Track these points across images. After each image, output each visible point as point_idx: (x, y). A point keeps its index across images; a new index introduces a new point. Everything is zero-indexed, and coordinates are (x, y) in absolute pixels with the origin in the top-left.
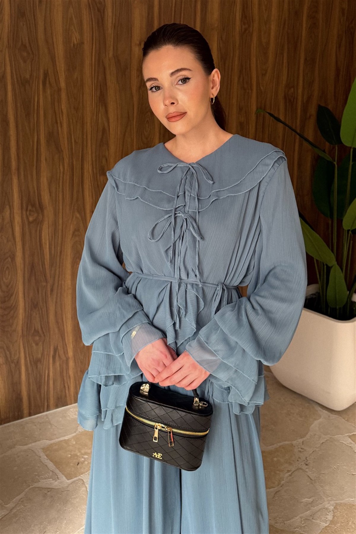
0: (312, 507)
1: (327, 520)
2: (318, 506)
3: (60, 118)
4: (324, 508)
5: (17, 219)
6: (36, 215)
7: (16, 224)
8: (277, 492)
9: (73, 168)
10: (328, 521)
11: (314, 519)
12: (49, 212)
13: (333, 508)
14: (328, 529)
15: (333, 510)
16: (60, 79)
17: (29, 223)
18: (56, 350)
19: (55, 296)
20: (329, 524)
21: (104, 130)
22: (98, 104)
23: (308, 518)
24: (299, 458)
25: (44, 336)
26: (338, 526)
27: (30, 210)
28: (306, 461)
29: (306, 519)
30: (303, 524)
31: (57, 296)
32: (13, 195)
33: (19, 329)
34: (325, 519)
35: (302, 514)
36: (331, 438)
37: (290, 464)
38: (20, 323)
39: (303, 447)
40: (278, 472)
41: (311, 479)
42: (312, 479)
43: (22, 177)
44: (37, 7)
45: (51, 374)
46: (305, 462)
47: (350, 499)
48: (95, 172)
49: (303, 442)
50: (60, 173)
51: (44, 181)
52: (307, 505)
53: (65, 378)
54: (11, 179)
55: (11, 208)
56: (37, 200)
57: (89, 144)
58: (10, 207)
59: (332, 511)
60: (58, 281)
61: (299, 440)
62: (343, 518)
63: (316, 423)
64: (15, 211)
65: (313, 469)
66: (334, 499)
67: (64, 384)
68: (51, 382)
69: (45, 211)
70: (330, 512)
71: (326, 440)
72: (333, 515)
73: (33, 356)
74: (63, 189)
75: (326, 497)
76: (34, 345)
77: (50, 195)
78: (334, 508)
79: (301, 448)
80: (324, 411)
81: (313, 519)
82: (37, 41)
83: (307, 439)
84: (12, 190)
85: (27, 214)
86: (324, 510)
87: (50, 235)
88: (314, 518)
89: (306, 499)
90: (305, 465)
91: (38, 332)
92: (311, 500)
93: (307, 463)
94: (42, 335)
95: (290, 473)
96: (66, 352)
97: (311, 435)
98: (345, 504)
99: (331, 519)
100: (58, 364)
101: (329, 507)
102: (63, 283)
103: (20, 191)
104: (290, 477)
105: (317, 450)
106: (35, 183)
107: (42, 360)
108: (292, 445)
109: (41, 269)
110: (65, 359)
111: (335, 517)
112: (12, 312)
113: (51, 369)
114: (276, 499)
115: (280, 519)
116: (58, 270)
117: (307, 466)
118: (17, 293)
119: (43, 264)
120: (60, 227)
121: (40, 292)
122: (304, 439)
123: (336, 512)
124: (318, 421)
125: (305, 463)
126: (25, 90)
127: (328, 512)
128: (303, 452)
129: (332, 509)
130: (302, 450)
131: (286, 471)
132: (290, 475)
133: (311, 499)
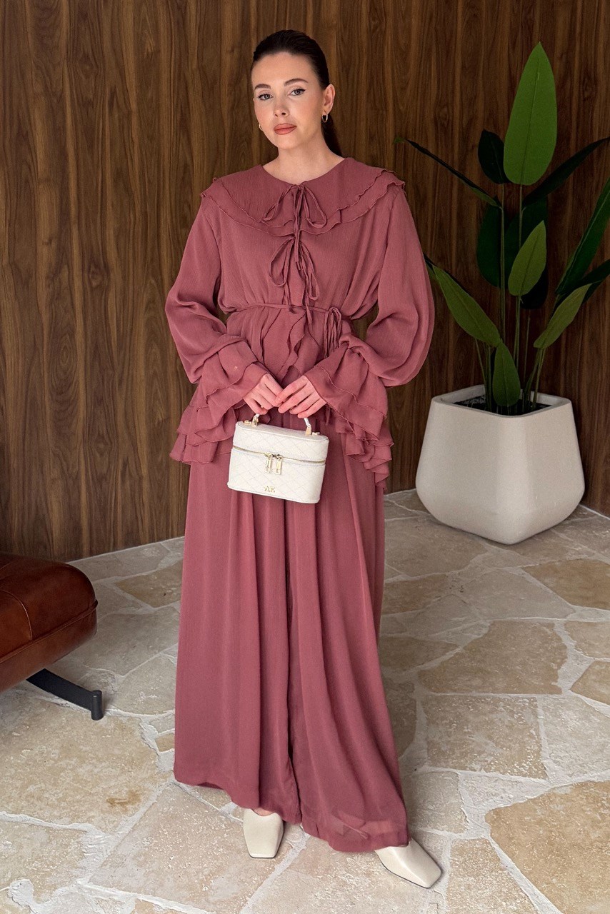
0: (463, 624)
2: (470, 623)
3: (130, 150)
4: (478, 625)
5: (78, 284)
6: (99, 278)
7: (76, 289)
8: (420, 614)
9: (147, 216)
10: (481, 634)
11: (465, 633)
12: (116, 276)
13: (489, 624)
14: (481, 639)
15: (489, 626)
16: (130, 99)
17: (92, 289)
18: (125, 464)
19: (125, 390)
20: (483, 636)
21: (186, 166)
22: (178, 133)
23: (458, 632)
24: (452, 586)
25: (111, 443)
26: (493, 638)
27: (93, 272)
28: (461, 588)
29: (455, 633)
30: (450, 636)
31: (127, 388)
32: (72, 252)
33: (80, 432)
34: (477, 633)
35: (449, 629)
36: (497, 570)
37: (439, 591)
38: (81, 424)
39: (459, 577)
40: (423, 598)
41: (465, 603)
42: (467, 603)
43: (83, 229)
44: (102, 7)
45: (119, 497)
46: (459, 589)
47: (512, 618)
48: (174, 222)
49: (459, 573)
50: (130, 222)
51: (110, 233)
52: (457, 623)
53: (138, 505)
54: (70, 230)
55: (70, 269)
56: (101, 258)
57: (167, 187)
58: (68, 266)
60: (129, 371)
61: (454, 571)
62: (501, 632)
63: (479, 556)
64: (74, 272)
65: (469, 595)
66: (492, 618)
67: (136, 513)
68: (119, 510)
69: (112, 275)
70: (485, 627)
71: (490, 571)
72: (488, 629)
73: (96, 471)
74: (133, 244)
75: (482, 616)
76: (98, 455)
77: (118, 252)
78: (492, 625)
82: (102, 50)
83: (466, 571)
84: (71, 244)
85: (89, 277)
87: (118, 306)
89: (457, 618)
90: (459, 592)
91: (103, 437)
93: (462, 590)
94: (109, 443)
95: (438, 599)
96: (138, 468)
97: (471, 567)
98: (506, 622)
99: (485, 632)
100: (128, 483)
101: (485, 624)
102: (135, 373)
103: (81, 244)
104: (438, 602)
106: (99, 235)
107: (108, 477)
108: (445, 575)
109: (107, 351)
110: (137, 477)
111: (491, 631)
112: (70, 409)
113: (119, 491)
114: (418, 619)
115: (422, 633)
116: (128, 354)
117: (461, 593)
118: (76, 383)
119: (110, 347)
120: (131, 296)
121: (106, 383)
122: (462, 570)
123: (492, 628)
124: (483, 554)
127: (482, 628)
130: (456, 580)
131: (434, 597)
133: (461, 618)
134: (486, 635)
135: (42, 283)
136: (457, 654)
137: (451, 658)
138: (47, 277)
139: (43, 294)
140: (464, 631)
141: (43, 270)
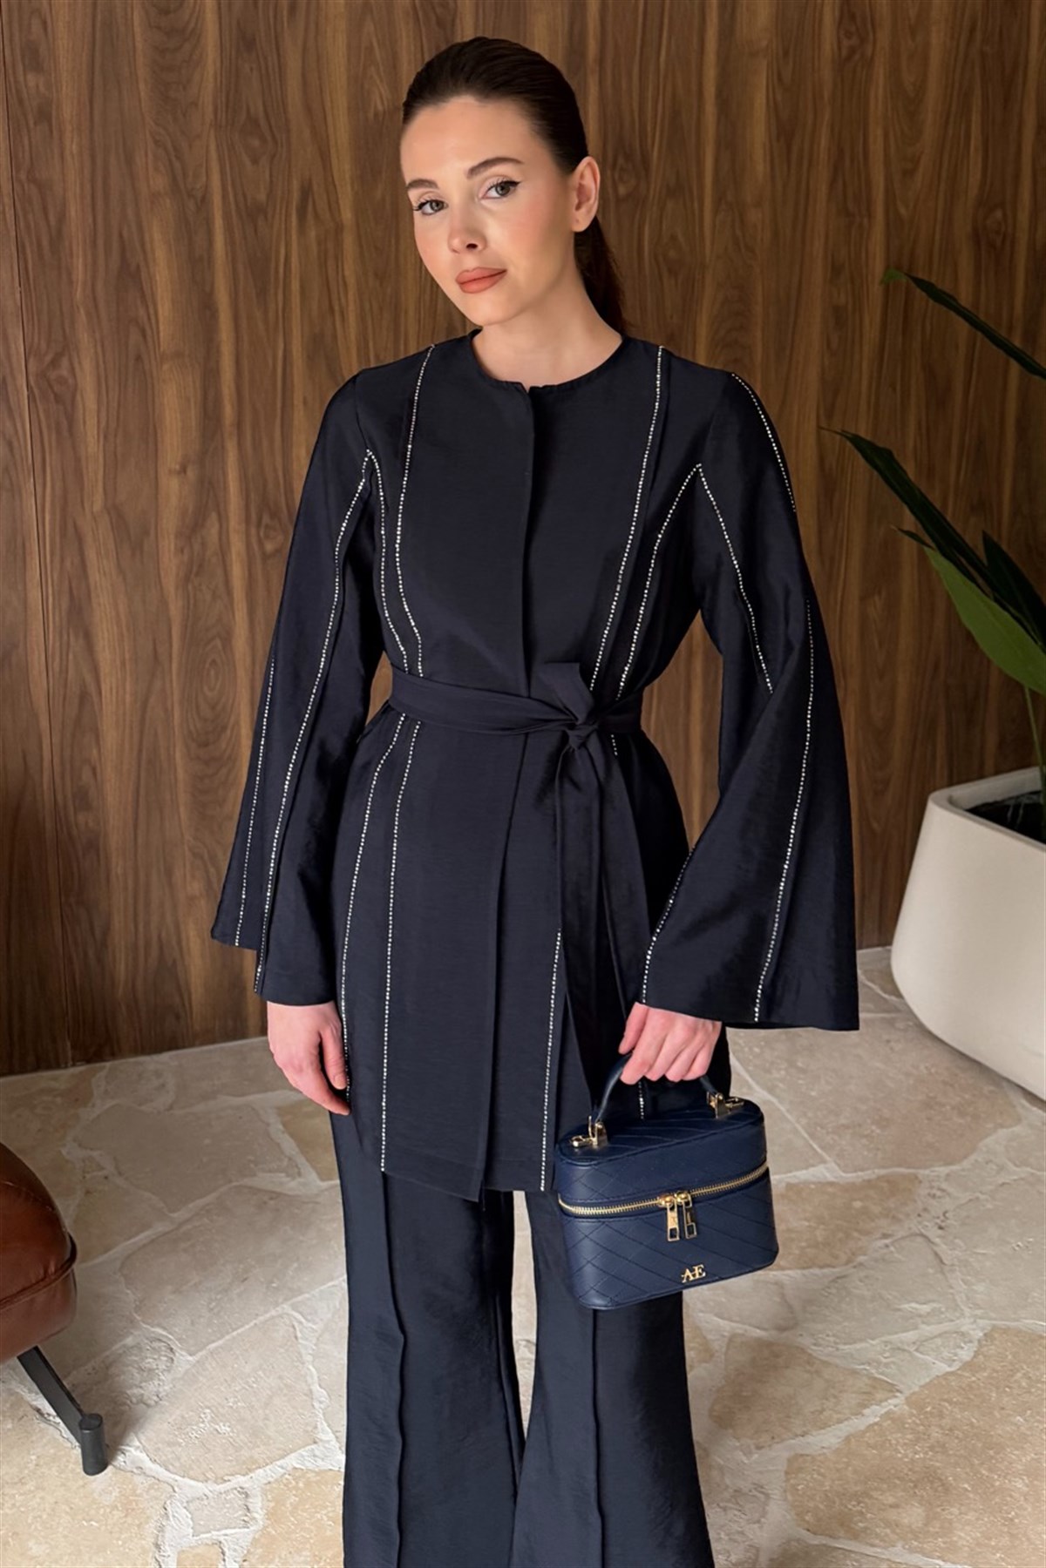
0: (923, 1323)
1: (955, 1358)
2: (941, 1323)
3: (339, 299)
4: (956, 1332)
5: (237, 546)
6: (280, 538)
7: (234, 557)
8: (838, 1278)
10: (957, 1363)
11: (921, 1353)
13: (981, 1334)
14: (952, 1378)
15: (979, 1341)
16: (341, 202)
17: (266, 557)
20: (958, 1367)
23: (906, 1348)
24: (925, 1210)
26: (980, 1377)
27: (267, 526)
28: (942, 1218)
29: (899, 1349)
30: (886, 1358)
32: (226, 488)
34: (951, 1355)
35: (890, 1334)
36: (1032, 1174)
37: (896, 1220)
39: (944, 1186)
40: (856, 1234)
41: (941, 1261)
42: (945, 1261)
43: (248, 446)
44: (286, 24)
46: (938, 1221)
47: (1037, 1322)
49: (948, 1175)
52: (912, 1318)
54: (223, 447)
55: (222, 519)
56: (283, 499)
58: (219, 515)
59: (976, 1343)
61: (937, 1169)
62: (1002, 1362)
63: (1002, 1133)
64: (231, 529)
65: (957, 1241)
66: (993, 1315)
70: (971, 1342)
71: (1015, 1177)
72: (975, 1349)
75: (970, 1308)
78: (985, 1335)
79: (939, 1189)
80: (1035, 1109)
81: (917, 1350)
82: (285, 112)
83: (963, 1170)
84: (225, 474)
85: (259, 535)
86: (955, 1335)
88: (922, 1349)
89: (914, 1305)
90: (936, 1228)
92: (925, 1308)
93: (943, 1224)
95: (887, 1241)
97: (976, 1161)
98: (1018, 1332)
99: (968, 1358)
101: (972, 1332)
103: (244, 477)
104: (885, 1251)
105: (982, 1197)
106: (279, 457)
108: (916, 1178)
111: (981, 1357)
112: (223, 772)
114: (830, 1293)
115: (827, 1338)
117: (940, 1232)
118: (234, 727)
122: (955, 1168)
123: (986, 1345)
124: (1010, 1130)
125: (937, 1223)
126: (256, 231)
127: (965, 1343)
128: (940, 1197)
129: (977, 1337)
130: (939, 1193)
131: (878, 1236)
132: (887, 1246)
133: (925, 1306)
134: (967, 1366)
135: (168, 545)
136: (888, 1413)
137: (872, 1425)
138: (178, 535)
139: (171, 563)
140: (920, 1344)
141: (170, 521)
